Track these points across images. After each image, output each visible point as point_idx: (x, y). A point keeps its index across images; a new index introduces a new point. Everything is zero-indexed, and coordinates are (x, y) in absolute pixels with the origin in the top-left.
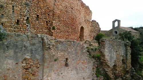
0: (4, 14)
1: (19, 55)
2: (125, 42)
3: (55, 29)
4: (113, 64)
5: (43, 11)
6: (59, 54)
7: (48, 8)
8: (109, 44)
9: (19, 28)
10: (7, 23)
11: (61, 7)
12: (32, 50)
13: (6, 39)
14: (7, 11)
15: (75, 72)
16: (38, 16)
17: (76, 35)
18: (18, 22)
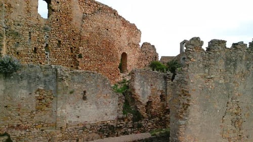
0: (19, 41)
1: (32, 85)
2: (166, 74)
3: (82, 57)
4: (147, 100)
5: (67, 35)
6: (76, 86)
7: (73, 31)
8: (141, 76)
9: (37, 57)
10: (23, 52)
11: (91, 28)
12: (45, 81)
13: (20, 70)
14: (23, 38)
15: (95, 106)
16: (59, 41)
17: (114, 64)
18: (35, 50)
